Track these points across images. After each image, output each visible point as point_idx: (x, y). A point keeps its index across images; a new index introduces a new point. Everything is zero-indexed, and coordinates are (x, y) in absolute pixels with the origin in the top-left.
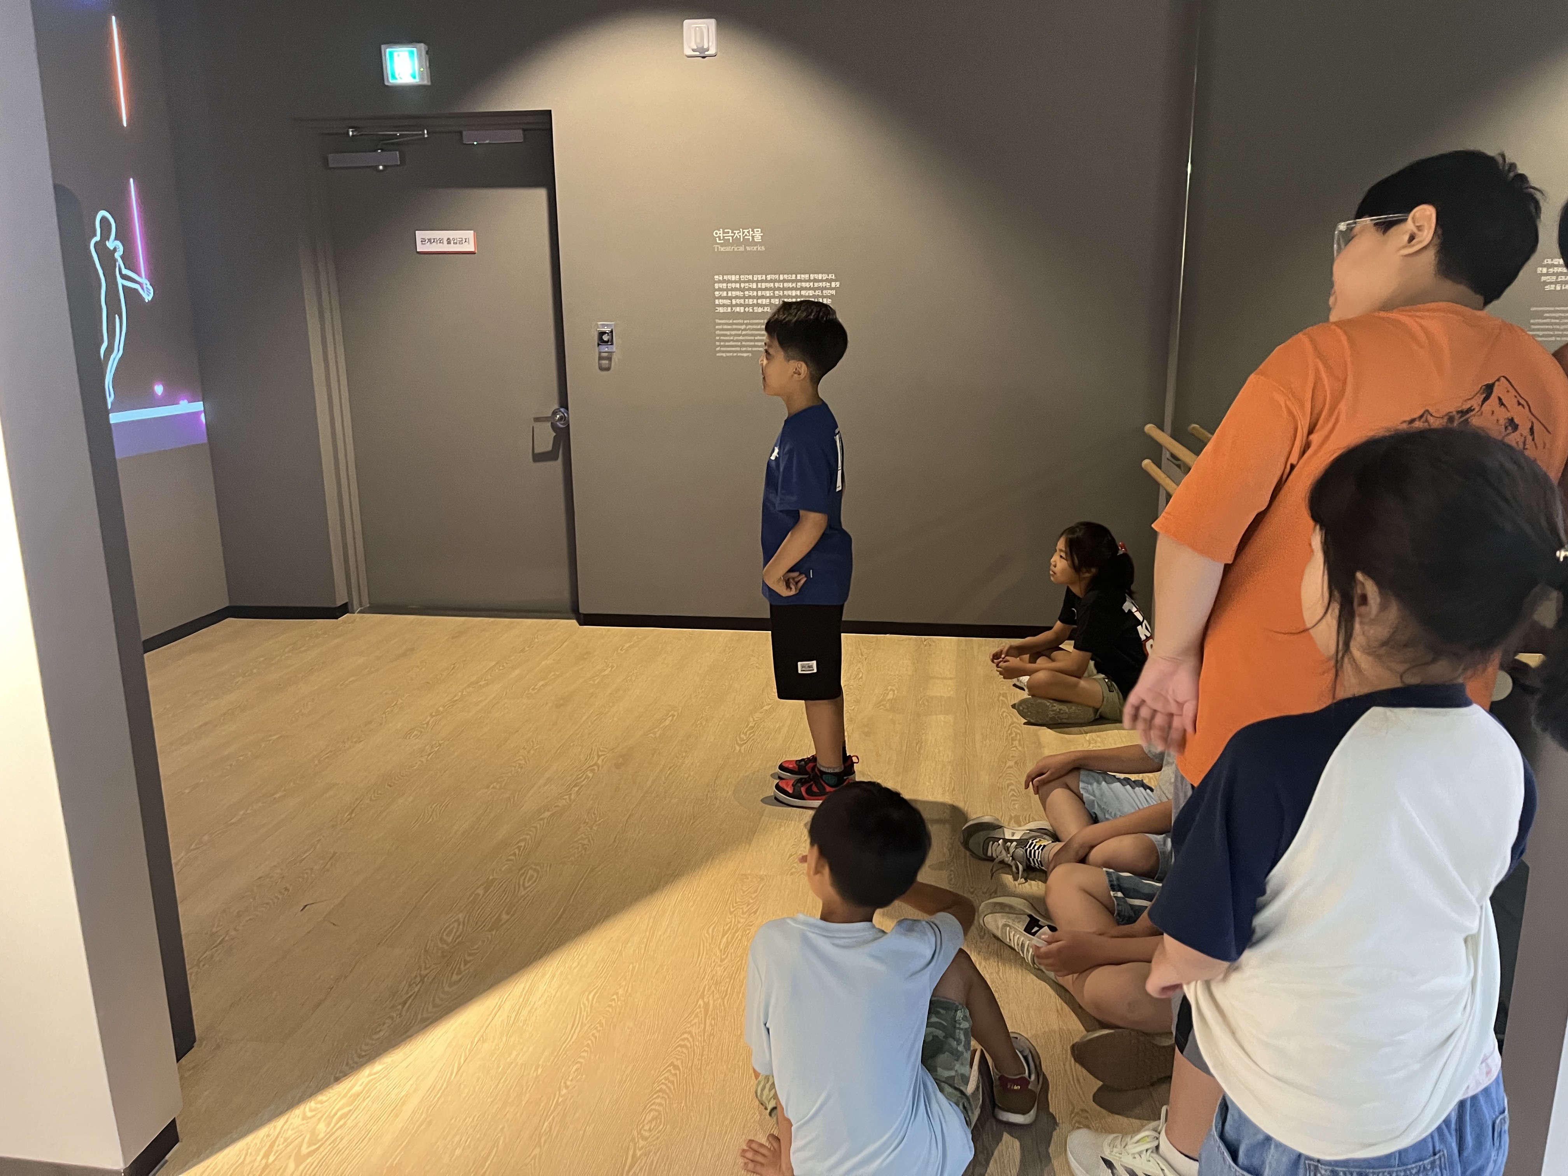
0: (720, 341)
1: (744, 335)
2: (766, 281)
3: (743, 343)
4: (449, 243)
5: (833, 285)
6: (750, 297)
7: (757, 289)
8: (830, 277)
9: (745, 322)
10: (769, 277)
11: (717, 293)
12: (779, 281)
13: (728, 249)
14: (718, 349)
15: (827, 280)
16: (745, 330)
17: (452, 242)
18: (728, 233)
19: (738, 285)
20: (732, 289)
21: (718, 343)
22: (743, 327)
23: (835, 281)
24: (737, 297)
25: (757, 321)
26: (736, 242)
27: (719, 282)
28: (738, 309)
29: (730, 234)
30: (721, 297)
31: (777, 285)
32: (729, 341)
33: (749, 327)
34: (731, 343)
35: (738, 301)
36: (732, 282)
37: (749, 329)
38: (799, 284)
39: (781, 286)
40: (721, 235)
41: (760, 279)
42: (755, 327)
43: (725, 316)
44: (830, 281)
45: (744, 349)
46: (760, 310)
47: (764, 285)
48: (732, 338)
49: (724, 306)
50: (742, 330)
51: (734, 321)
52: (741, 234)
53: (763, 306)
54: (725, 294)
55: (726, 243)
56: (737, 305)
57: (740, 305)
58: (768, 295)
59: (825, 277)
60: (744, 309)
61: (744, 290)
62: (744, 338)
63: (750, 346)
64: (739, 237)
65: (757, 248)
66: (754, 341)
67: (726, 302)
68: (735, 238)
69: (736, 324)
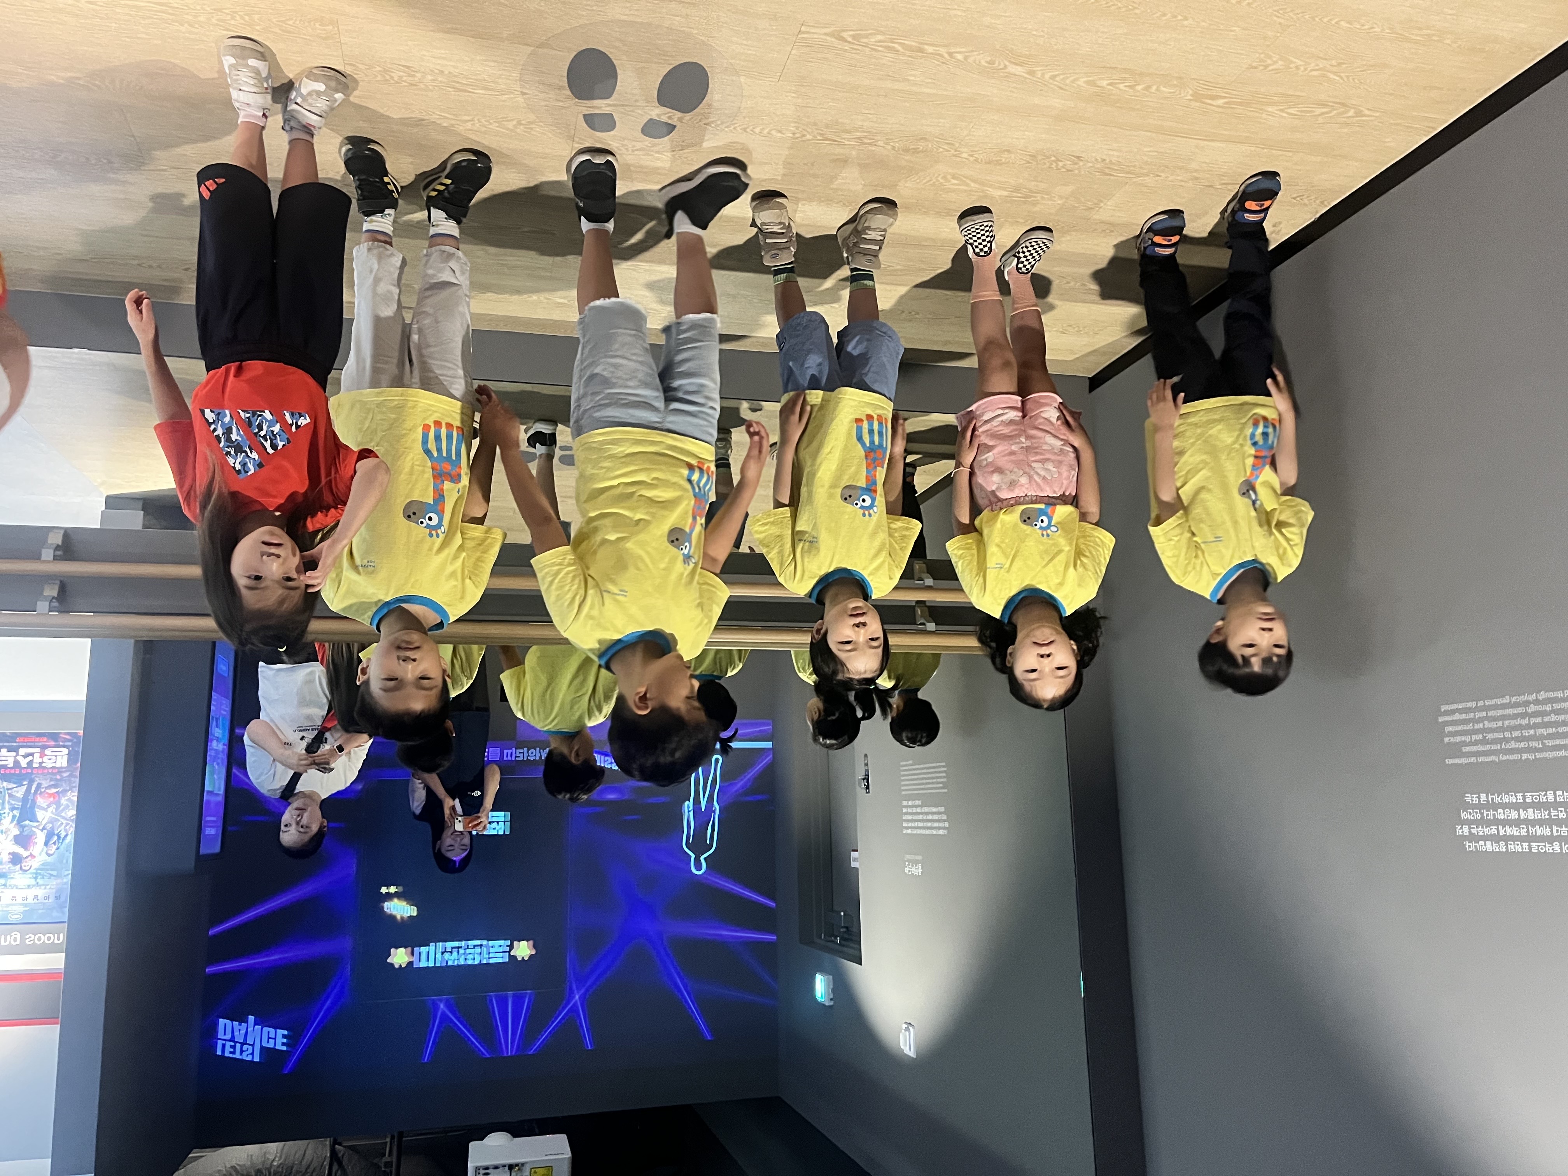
5: (1465, 830)
8: (1473, 845)
12: (1560, 839)
15: (1476, 838)
23: (1463, 837)
38: (1523, 832)
39: (1555, 828)
44: (1473, 838)
59: (1481, 846)
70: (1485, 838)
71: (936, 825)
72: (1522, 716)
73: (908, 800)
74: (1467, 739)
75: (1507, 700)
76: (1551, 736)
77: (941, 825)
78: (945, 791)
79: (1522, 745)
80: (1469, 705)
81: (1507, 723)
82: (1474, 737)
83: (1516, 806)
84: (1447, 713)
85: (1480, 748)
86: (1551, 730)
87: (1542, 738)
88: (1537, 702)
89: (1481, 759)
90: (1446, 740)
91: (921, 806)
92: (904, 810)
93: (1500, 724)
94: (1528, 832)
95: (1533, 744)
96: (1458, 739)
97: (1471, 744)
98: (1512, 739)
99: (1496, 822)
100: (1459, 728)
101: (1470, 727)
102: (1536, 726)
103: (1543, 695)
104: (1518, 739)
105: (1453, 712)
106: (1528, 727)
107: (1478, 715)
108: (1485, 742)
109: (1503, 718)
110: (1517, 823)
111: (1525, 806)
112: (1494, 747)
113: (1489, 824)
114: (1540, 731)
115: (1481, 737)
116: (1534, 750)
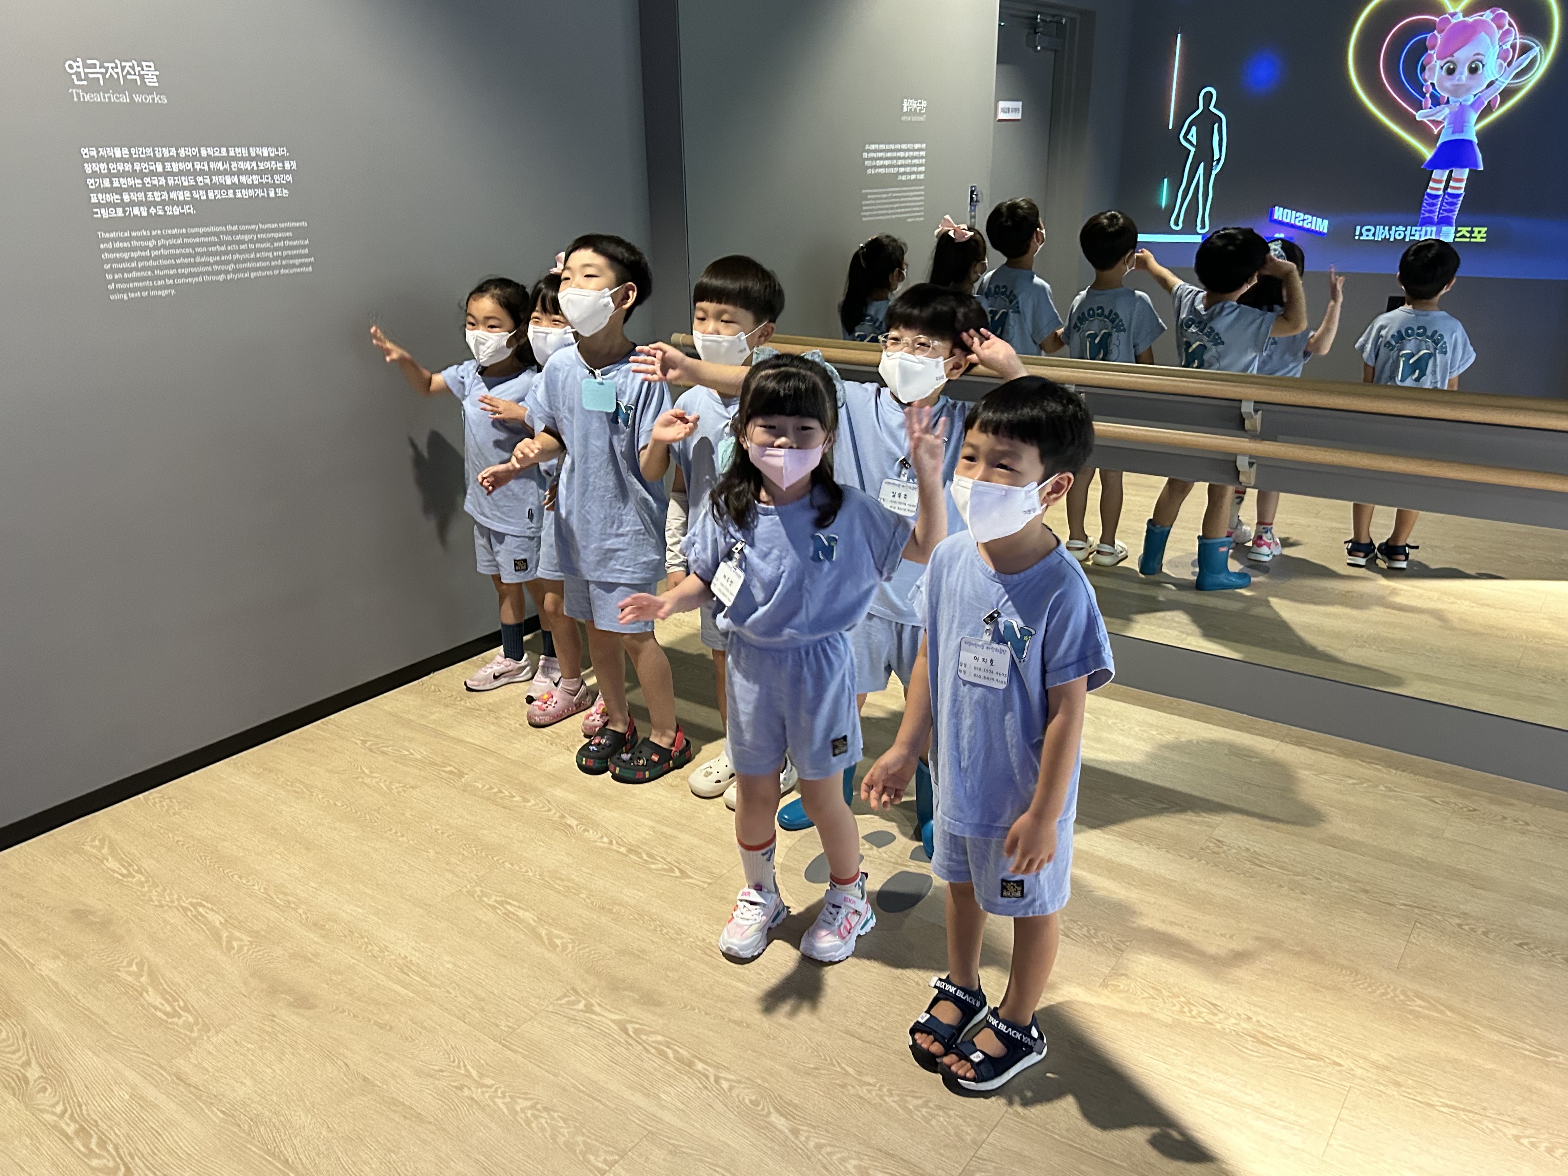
0: (112, 271)
1: (156, 258)
2: (178, 159)
3: (157, 272)
5: (287, 165)
6: (154, 188)
7: (166, 174)
8: (280, 153)
9: (154, 233)
10: (182, 152)
11: (90, 181)
12: (201, 159)
13: (98, 98)
14: (111, 287)
15: (277, 158)
16: (156, 248)
18: (94, 66)
19: (128, 167)
20: (119, 175)
21: (109, 277)
22: (151, 244)
23: (289, 159)
24: (131, 189)
25: (175, 231)
26: (112, 84)
27: (92, 160)
28: (136, 211)
29: (98, 70)
30: (99, 190)
31: (198, 166)
32: (130, 270)
33: (161, 242)
34: (134, 274)
35: (134, 196)
36: (117, 160)
37: (164, 247)
38: (234, 164)
39: (206, 168)
40: (81, 70)
41: (166, 155)
42: (172, 241)
43: (112, 224)
44: (281, 159)
45: (160, 282)
46: (177, 211)
47: (175, 167)
48: (133, 265)
49: (108, 205)
50: (151, 249)
51: (134, 234)
52: (119, 70)
53: (181, 204)
54: (106, 183)
55: (93, 86)
56: (132, 204)
57: (140, 204)
58: (186, 184)
59: (273, 152)
60: (148, 211)
61: (141, 175)
62: (156, 263)
63: (170, 277)
64: (115, 76)
65: (153, 99)
66: (177, 266)
67: (109, 197)
68: (107, 76)
69: (138, 239)
70: (269, 159)
71: (880, 155)
72: (238, 261)
73: (915, 180)
74: (287, 243)
75: (253, 275)
76: (214, 244)
77: (872, 155)
78: (863, 191)
79: (238, 237)
80: (287, 271)
81: (252, 256)
82: (282, 244)
83: (242, 186)
84: (307, 265)
85: (276, 235)
86: (213, 249)
87: (221, 243)
88: (227, 272)
89: (275, 226)
90: (307, 242)
91: (898, 174)
92: (922, 169)
93: (258, 255)
94: (230, 165)
95: (229, 238)
96: (295, 243)
97: (285, 239)
98: (247, 242)
99: (260, 173)
100: (295, 252)
101: (285, 253)
102: (226, 253)
103: (221, 278)
104: (242, 242)
105: (301, 265)
106: (233, 252)
107: (278, 263)
108: (273, 240)
109: (256, 260)
110: (240, 172)
111: (234, 187)
112: (264, 236)
113: (266, 171)
114: (223, 248)
115: (276, 245)
116: (227, 233)
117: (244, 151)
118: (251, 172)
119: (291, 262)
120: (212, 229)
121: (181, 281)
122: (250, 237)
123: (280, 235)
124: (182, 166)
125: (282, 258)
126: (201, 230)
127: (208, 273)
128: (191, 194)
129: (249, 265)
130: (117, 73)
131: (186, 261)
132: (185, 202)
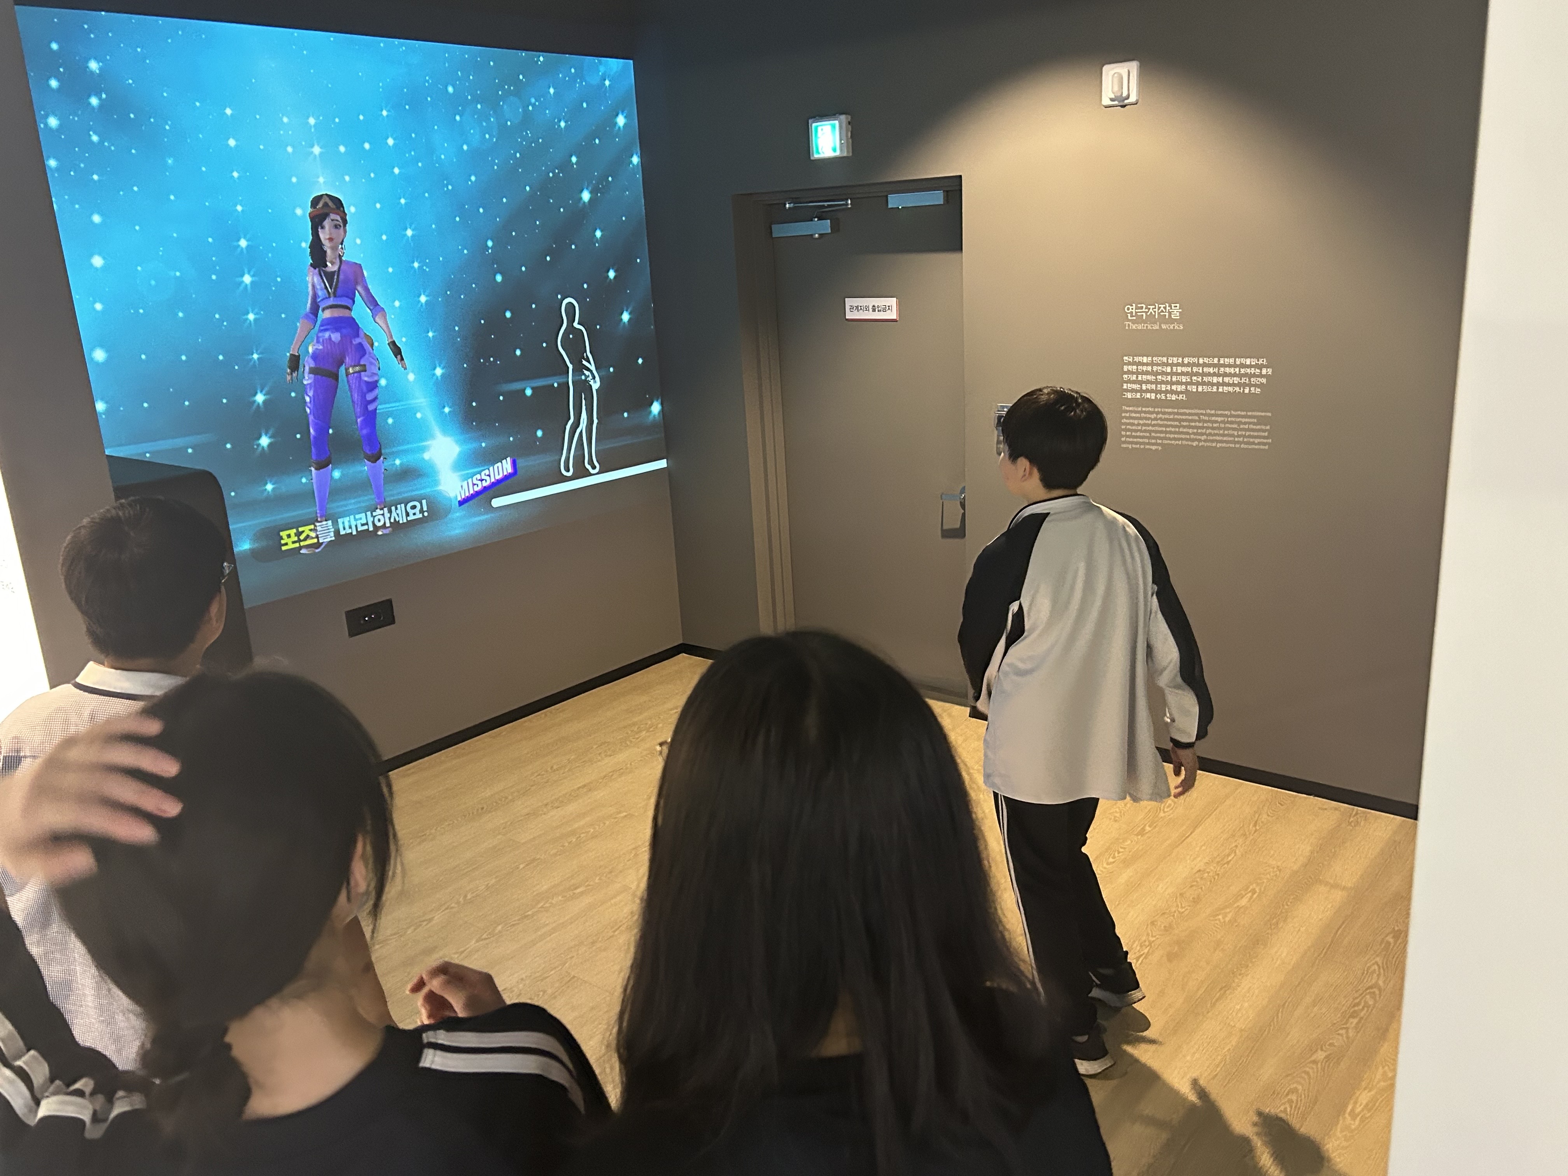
0: (1126, 430)
1: (1154, 425)
2: (1183, 365)
3: (1153, 434)
4: (874, 310)
5: (1263, 371)
6: (1162, 382)
7: (1172, 374)
8: (1260, 363)
9: (1156, 410)
10: (1186, 361)
11: (1125, 376)
12: (1198, 365)
13: (1141, 327)
14: (1123, 439)
15: (1256, 366)
16: (1156, 419)
17: (877, 310)
18: (1142, 308)
20: (1143, 373)
21: (1123, 433)
22: (1153, 416)
23: (1267, 367)
24: (1148, 382)
25: (1170, 410)
26: (1151, 319)
27: (1129, 363)
28: (1148, 395)
29: (1144, 310)
30: (1129, 381)
31: (1195, 369)
32: (1136, 431)
33: (1159, 416)
34: (1138, 434)
35: (1149, 386)
36: (1143, 364)
37: (1161, 419)
38: (1222, 369)
39: (1201, 371)
41: (1175, 362)
42: (1167, 416)
43: (1133, 402)
44: (1259, 367)
45: (1153, 441)
46: (1174, 397)
47: (1180, 369)
48: (1139, 428)
49: (1132, 391)
50: (1152, 420)
51: (1144, 409)
52: (1156, 310)
53: (1177, 393)
54: (1134, 378)
55: (1139, 320)
56: (1147, 391)
57: (1151, 391)
58: (1184, 380)
59: (1254, 362)
60: (1156, 396)
61: (1156, 374)
62: (1154, 429)
63: (1160, 438)
64: (1154, 313)
65: (1174, 327)
66: (1166, 432)
67: (1135, 386)
68: (1148, 314)
69: (1145, 412)
70: (1250, 366)
72: (1210, 434)
74: (1251, 426)
75: (1219, 445)
76: (1195, 421)
79: (1213, 418)
80: (1246, 446)
81: (1221, 432)
82: (1247, 427)
83: (1224, 384)
84: (1264, 444)
85: (1243, 420)
86: (1193, 424)
87: (1199, 421)
88: (1200, 441)
89: (1243, 413)
90: (1268, 428)
93: (1226, 432)
94: (1219, 369)
95: (1206, 418)
96: (1258, 427)
97: (1250, 423)
98: (1220, 423)
99: (1240, 376)
100: (1256, 434)
101: (1247, 434)
102: (1202, 428)
103: (1195, 444)
104: (1216, 422)
105: (1260, 444)
106: (1207, 428)
107: (1241, 439)
108: (1240, 423)
109: (1224, 435)
110: (1225, 375)
111: (1218, 384)
112: (1233, 419)
113: (1246, 375)
114: (1201, 425)
115: (1242, 426)
116: (1205, 415)
117: (1232, 361)
118: (1235, 375)
119: (1251, 440)
120: (1196, 411)
121: (1166, 442)
122: (1222, 419)
123: (1247, 420)
124: (1185, 369)
125: (1244, 436)
126: (1187, 411)
127: (1187, 440)
128: (1186, 387)
129: (1218, 438)
130: (1155, 312)
131: (1173, 430)
132: (1181, 392)
